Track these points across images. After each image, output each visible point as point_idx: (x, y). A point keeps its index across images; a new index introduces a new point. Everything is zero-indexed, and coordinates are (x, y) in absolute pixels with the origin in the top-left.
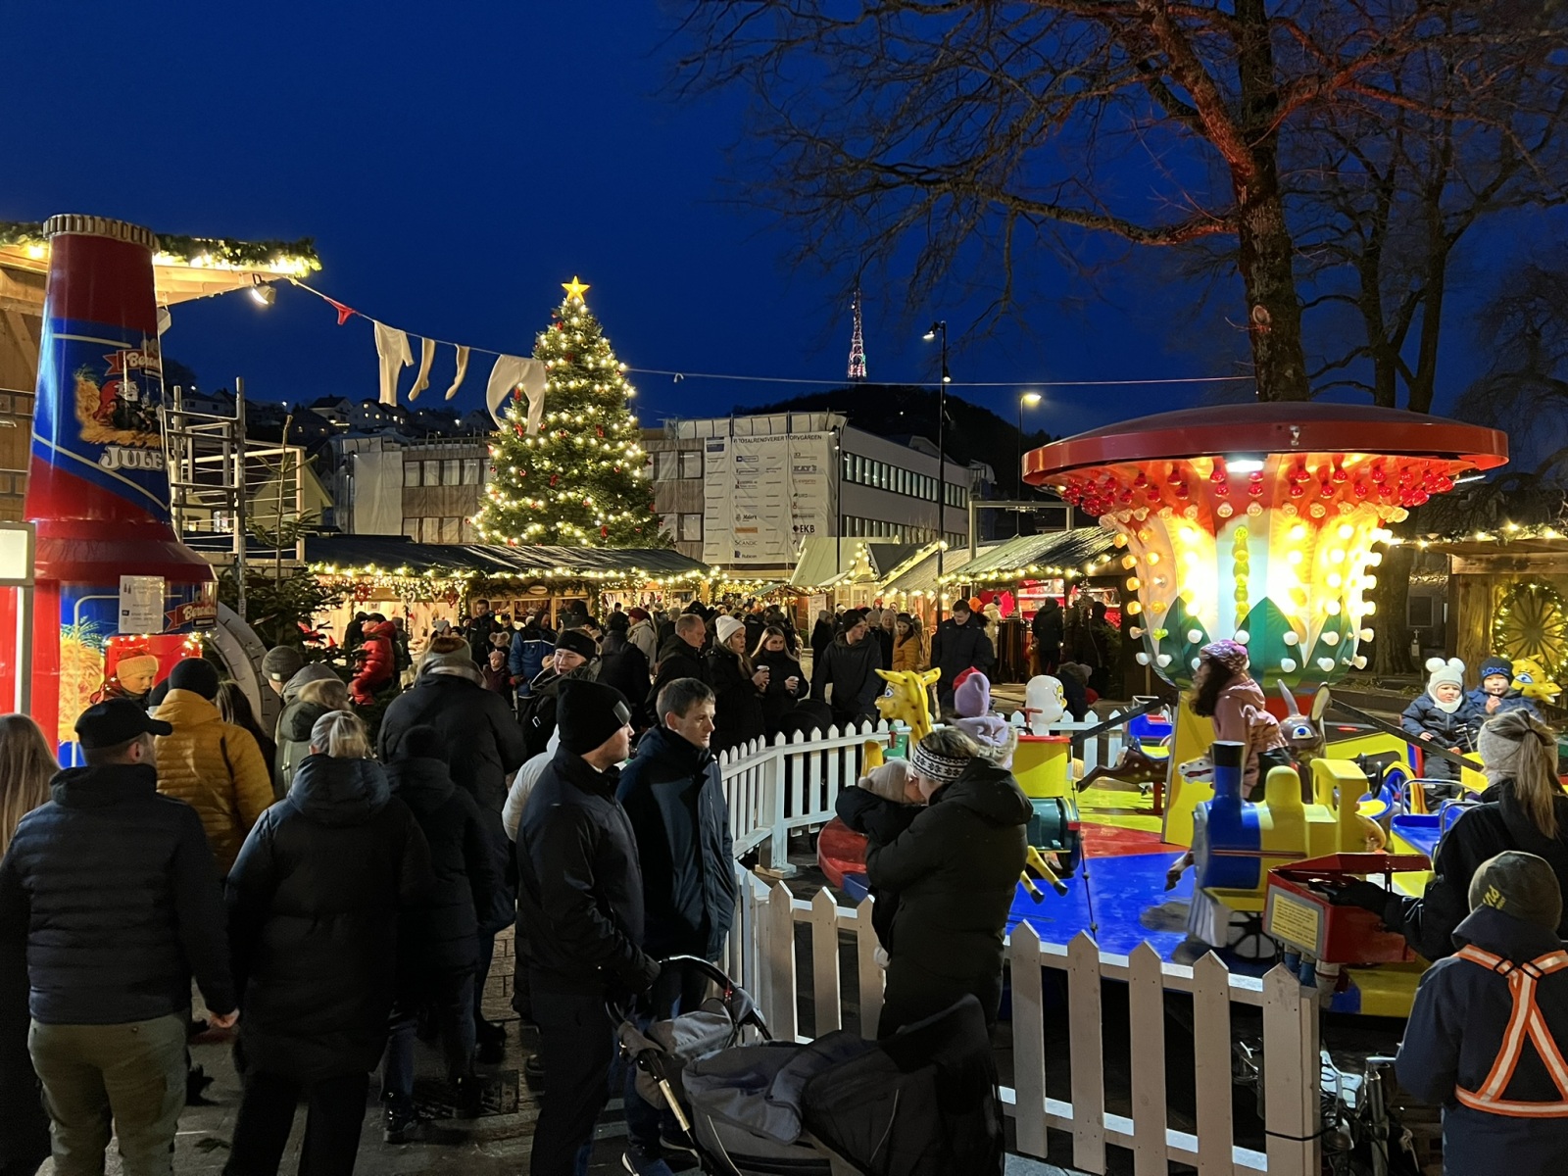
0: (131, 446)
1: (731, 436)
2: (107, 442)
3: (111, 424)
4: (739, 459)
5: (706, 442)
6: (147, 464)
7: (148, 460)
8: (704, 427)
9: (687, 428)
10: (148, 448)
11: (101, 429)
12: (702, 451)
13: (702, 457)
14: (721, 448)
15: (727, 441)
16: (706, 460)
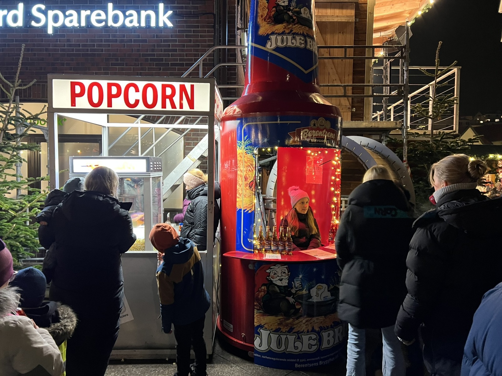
0: (283, 33)
2: (270, 33)
3: (273, 22)
6: (293, 43)
7: (294, 41)
10: (294, 34)
11: (268, 26)
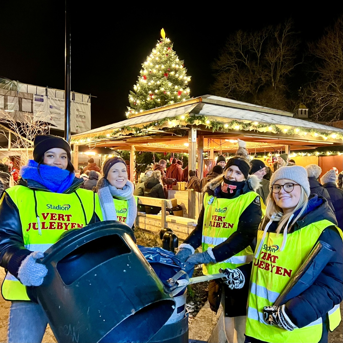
1: (47, 95)
4: (51, 107)
5: (34, 96)
8: (32, 88)
9: (23, 87)
12: (32, 100)
13: (32, 103)
14: (42, 100)
15: (45, 98)
16: (34, 104)
